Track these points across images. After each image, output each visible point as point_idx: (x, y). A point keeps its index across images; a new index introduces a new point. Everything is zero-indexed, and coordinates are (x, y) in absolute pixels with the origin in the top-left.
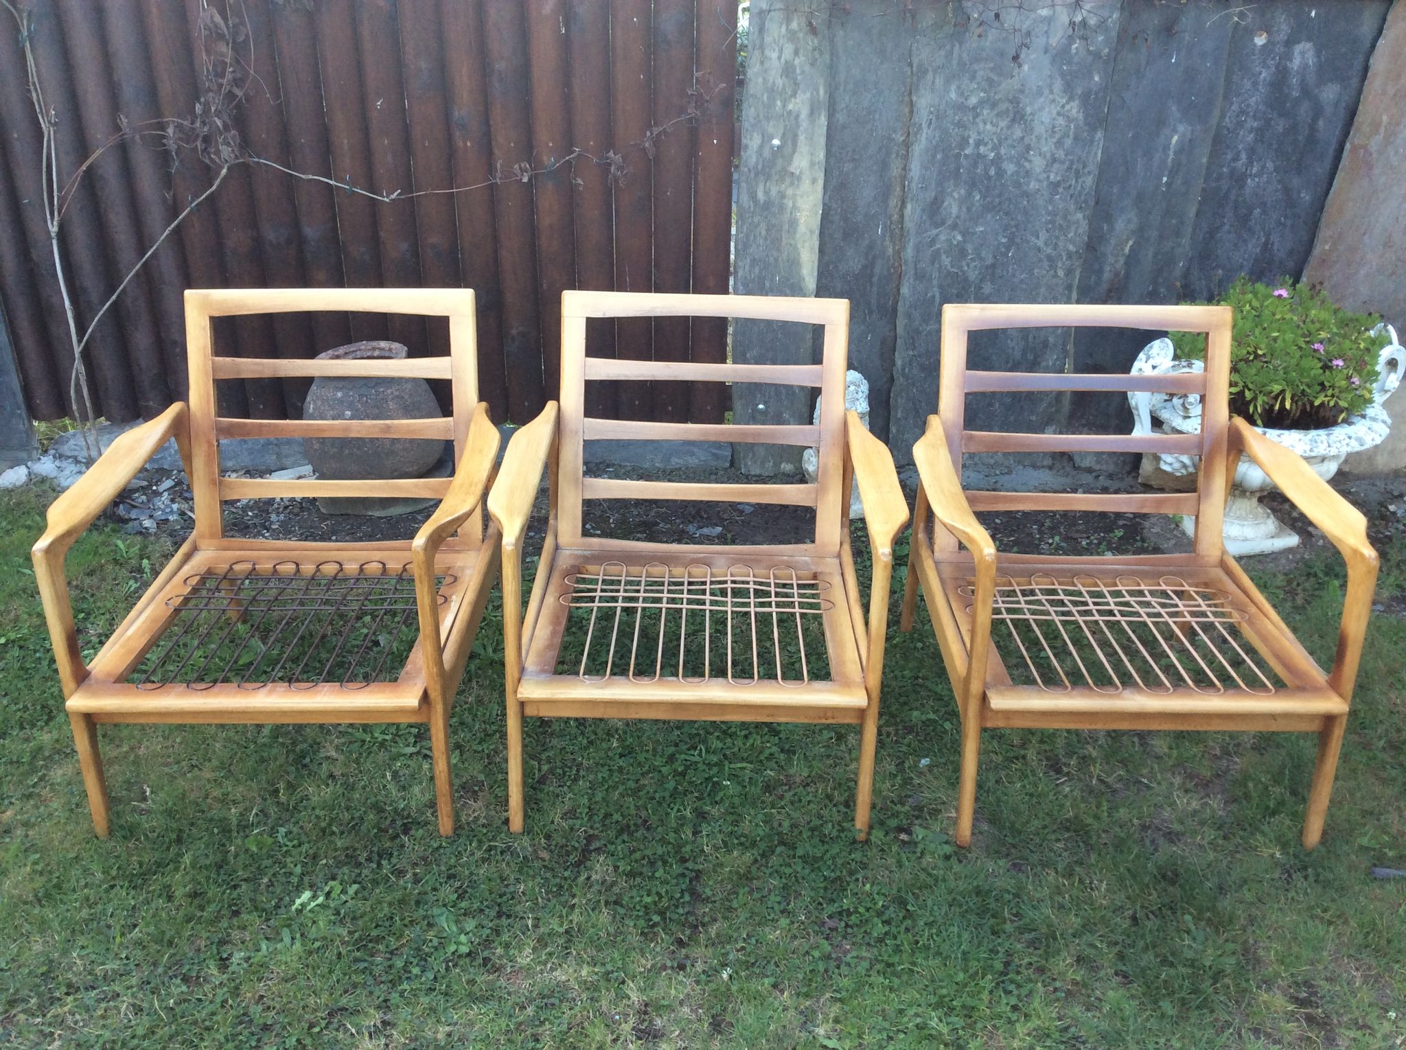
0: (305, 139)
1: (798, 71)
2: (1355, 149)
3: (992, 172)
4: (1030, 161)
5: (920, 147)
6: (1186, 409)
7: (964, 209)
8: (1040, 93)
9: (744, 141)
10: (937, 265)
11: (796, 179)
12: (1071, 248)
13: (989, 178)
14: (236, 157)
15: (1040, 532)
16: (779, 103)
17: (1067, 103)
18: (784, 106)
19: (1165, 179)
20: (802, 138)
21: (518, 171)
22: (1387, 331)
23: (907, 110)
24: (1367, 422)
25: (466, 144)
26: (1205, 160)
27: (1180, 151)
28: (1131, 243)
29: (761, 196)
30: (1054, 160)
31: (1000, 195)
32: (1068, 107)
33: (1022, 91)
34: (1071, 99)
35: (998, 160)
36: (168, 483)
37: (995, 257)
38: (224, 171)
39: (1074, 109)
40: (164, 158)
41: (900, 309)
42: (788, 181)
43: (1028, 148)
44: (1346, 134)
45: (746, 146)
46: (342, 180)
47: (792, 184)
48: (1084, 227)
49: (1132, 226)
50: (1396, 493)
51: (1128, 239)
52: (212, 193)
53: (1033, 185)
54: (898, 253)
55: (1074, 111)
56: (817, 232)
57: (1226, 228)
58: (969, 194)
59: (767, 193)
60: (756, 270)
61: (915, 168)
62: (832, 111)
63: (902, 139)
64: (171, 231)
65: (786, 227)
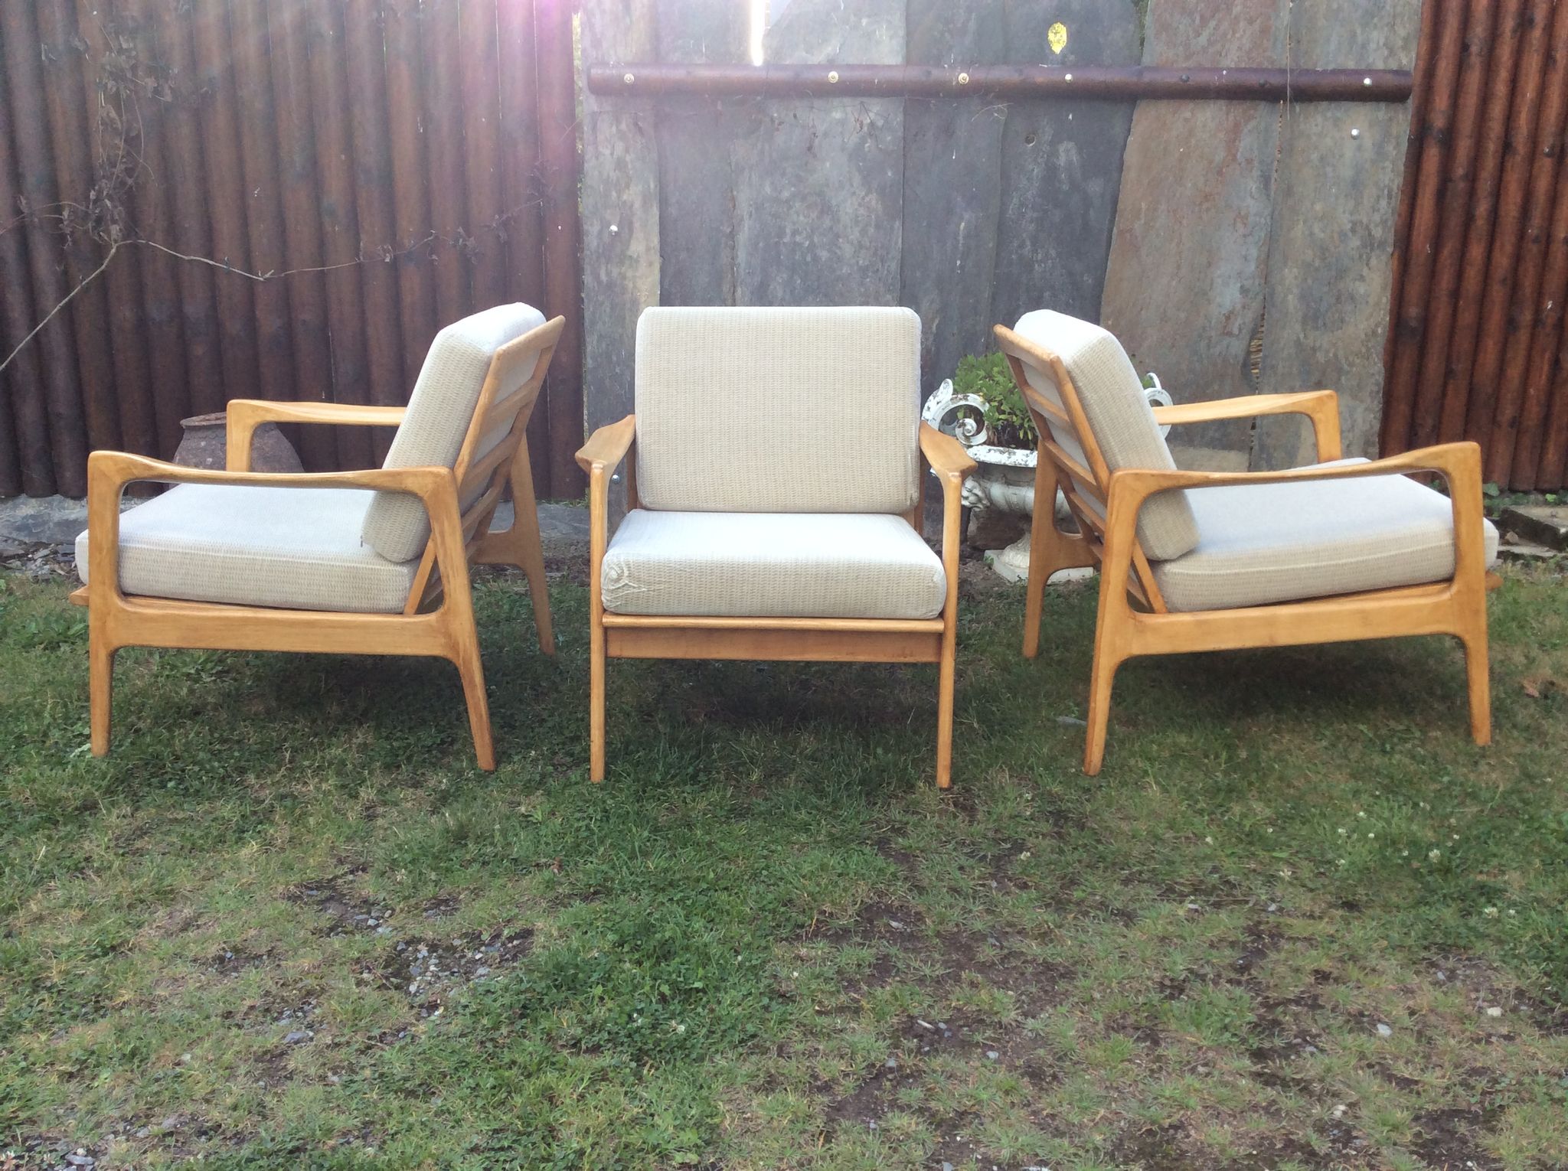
0: (191, 224)
1: (630, 166)
2: (1121, 232)
3: (809, 259)
4: (840, 248)
5: (742, 238)
6: (968, 439)
7: (788, 293)
8: (841, 186)
9: (585, 227)
11: (634, 261)
13: (807, 264)
14: (124, 239)
16: (614, 194)
17: (867, 195)
18: (619, 197)
19: (958, 263)
20: (637, 225)
21: (381, 252)
22: (1151, 378)
23: (730, 205)
25: (335, 229)
26: (992, 245)
27: (967, 236)
28: (938, 322)
29: (604, 277)
30: (861, 247)
31: (818, 279)
32: (867, 199)
33: (826, 185)
34: (869, 191)
35: (812, 248)
36: (44, 552)
38: (113, 251)
39: (873, 199)
40: (59, 239)
42: (627, 262)
43: (837, 236)
44: (1112, 221)
45: (588, 232)
46: (221, 261)
47: (631, 266)
49: (935, 306)
51: (934, 318)
52: (102, 272)
53: (845, 270)
55: (874, 202)
58: (791, 279)
59: (608, 274)
60: (604, 346)
61: (742, 256)
62: (663, 203)
63: (729, 230)
64: (62, 307)
65: (628, 306)
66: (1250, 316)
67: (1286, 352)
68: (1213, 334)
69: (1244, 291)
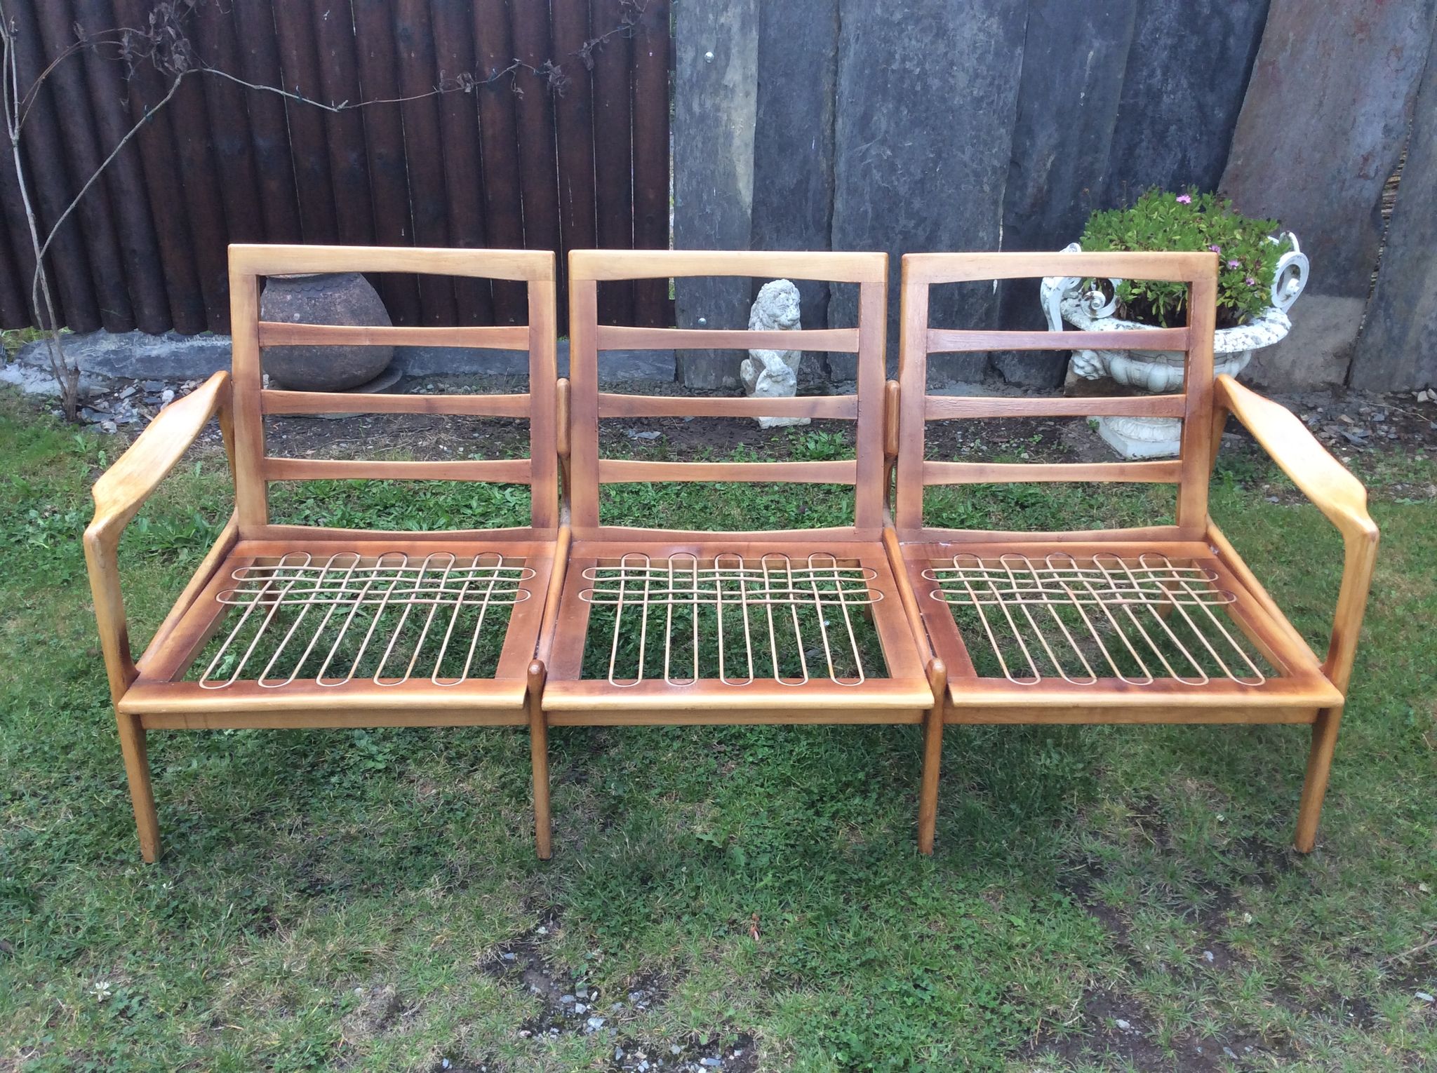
0: (255, 50)
2: (1264, 64)
3: (918, 88)
4: (953, 77)
5: (847, 63)
6: (1093, 311)
7: (893, 125)
8: (961, 9)
9: (678, 53)
10: (868, 181)
11: (730, 91)
12: (996, 163)
13: (915, 93)
14: (189, 67)
15: (963, 436)
16: (711, 16)
17: (988, 18)
18: (716, 20)
19: (1083, 95)
20: (734, 51)
21: (461, 82)
22: (1290, 239)
23: (835, 26)
24: (1266, 324)
25: (411, 55)
26: (1120, 76)
27: (1094, 68)
28: (1052, 158)
29: (696, 108)
30: (977, 76)
31: (927, 110)
32: (988, 23)
33: (944, 7)
34: (990, 15)
35: (923, 76)
36: (129, 391)
37: (923, 172)
38: (178, 81)
39: (994, 24)
40: (120, 67)
41: (834, 223)
42: (722, 93)
43: (952, 64)
44: (1255, 50)
45: (681, 59)
46: (293, 91)
47: (726, 96)
48: (1007, 143)
49: (1053, 141)
50: (1311, 405)
51: (1049, 155)
52: (167, 103)
53: (957, 101)
54: (831, 168)
55: (995, 26)
56: (752, 145)
57: (1144, 144)
58: (897, 109)
59: (702, 105)
60: (694, 183)
61: (845, 83)
62: (763, 26)
63: (832, 54)
64: (128, 141)
65: (721, 140)
66: (1388, 157)
67: (1422, 197)
68: (1348, 177)
69: (1387, 130)
